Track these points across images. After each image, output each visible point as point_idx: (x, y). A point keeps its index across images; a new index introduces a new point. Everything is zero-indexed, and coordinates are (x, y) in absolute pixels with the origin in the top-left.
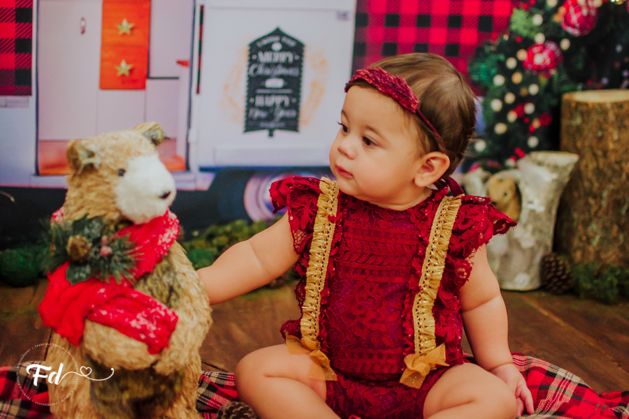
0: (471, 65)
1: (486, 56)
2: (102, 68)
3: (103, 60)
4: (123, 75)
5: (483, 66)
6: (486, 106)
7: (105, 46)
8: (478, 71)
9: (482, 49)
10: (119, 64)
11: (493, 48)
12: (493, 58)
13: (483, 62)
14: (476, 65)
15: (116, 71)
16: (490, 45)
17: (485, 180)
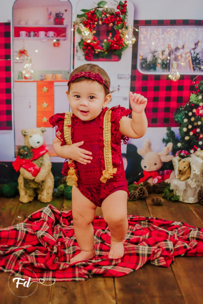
0: (175, 115)
1: (181, 112)
2: (37, 120)
3: (37, 117)
4: (45, 122)
5: (179, 116)
6: (181, 130)
7: (38, 112)
8: (177, 117)
9: (179, 109)
10: (43, 118)
11: (183, 109)
12: (183, 112)
13: (179, 114)
14: (176, 116)
15: (42, 121)
16: (182, 107)
17: (180, 161)
